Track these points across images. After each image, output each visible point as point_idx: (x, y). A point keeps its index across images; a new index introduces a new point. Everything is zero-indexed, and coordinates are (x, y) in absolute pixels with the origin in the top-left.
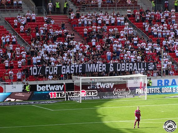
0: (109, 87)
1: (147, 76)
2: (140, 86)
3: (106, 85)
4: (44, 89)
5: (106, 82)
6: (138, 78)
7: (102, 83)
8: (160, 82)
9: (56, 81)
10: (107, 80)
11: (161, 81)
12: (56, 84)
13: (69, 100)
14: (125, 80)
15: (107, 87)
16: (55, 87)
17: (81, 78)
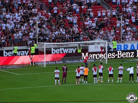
0: (71, 52)
1: (107, 41)
2: (101, 51)
3: (68, 50)
4: (10, 55)
5: (69, 48)
6: (99, 43)
7: (65, 48)
8: (119, 47)
11: (121, 46)
12: (21, 50)
15: (69, 52)
16: (21, 53)
17: (45, 44)
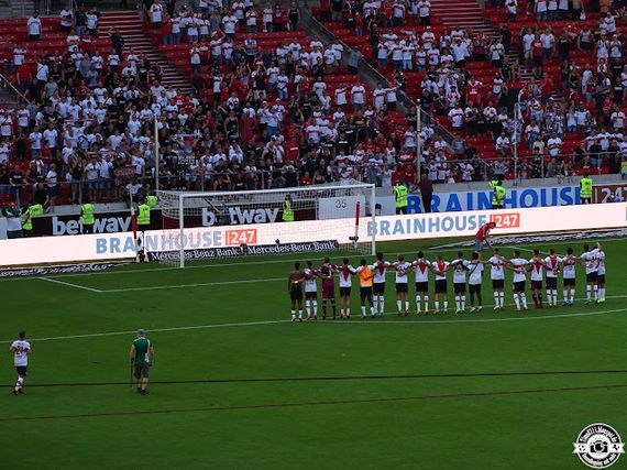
1: (373, 185)
4: (73, 230)
6: (348, 192)
8: (413, 202)
9: (109, 205)
10: (259, 201)
12: (108, 215)
13: (146, 259)
14: (312, 199)
16: (107, 223)
17: (183, 195)
